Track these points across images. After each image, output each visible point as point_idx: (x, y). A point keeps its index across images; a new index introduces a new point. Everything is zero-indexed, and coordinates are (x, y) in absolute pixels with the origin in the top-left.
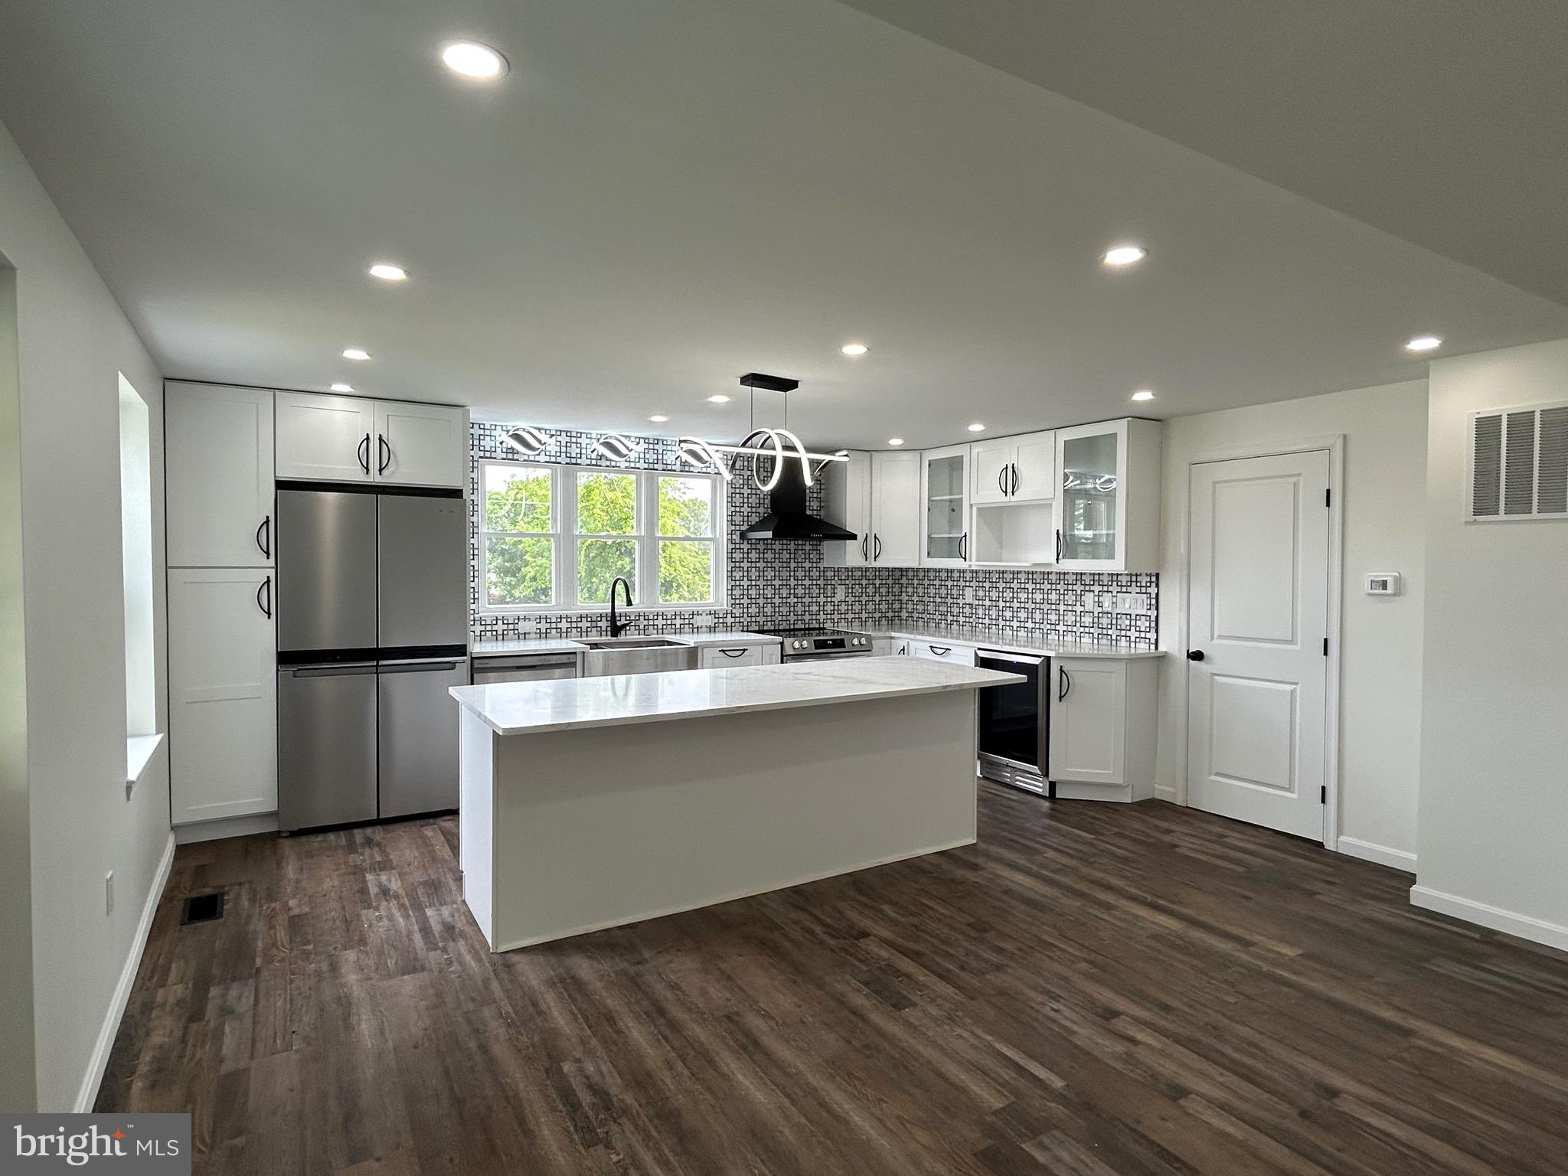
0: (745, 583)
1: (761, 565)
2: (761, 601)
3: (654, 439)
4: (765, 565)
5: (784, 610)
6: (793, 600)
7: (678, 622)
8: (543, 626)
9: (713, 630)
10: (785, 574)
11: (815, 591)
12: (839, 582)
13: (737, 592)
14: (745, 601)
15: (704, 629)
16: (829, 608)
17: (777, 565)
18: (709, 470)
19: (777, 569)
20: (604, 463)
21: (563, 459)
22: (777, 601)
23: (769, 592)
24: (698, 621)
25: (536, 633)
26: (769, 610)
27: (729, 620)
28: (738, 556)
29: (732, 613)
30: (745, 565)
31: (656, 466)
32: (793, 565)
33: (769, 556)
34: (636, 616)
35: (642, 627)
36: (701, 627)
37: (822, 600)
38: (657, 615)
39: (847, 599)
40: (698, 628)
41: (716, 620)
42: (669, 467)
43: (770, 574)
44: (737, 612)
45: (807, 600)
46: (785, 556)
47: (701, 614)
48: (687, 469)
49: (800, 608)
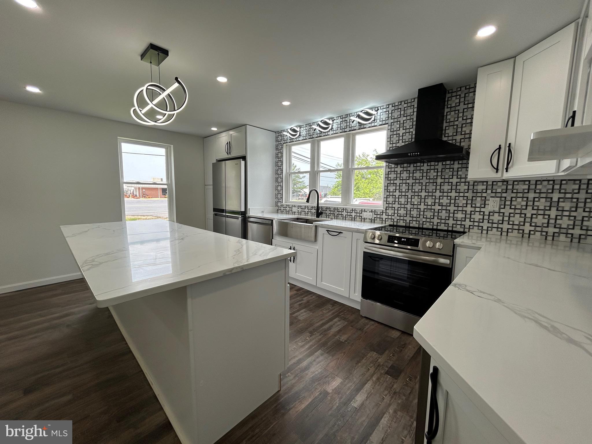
0: (397, 194)
1: (410, 181)
2: (409, 206)
4: (414, 181)
5: (429, 214)
6: (437, 207)
7: (353, 214)
9: (373, 221)
10: (431, 188)
11: (462, 202)
12: (493, 195)
13: (391, 200)
14: (396, 206)
15: (368, 220)
16: (477, 217)
17: (424, 181)
18: (376, 124)
19: (424, 184)
22: (422, 207)
23: (416, 200)
24: (365, 215)
26: (415, 213)
27: (384, 216)
28: (393, 176)
29: (386, 213)
30: (398, 182)
32: (439, 181)
33: (418, 175)
34: (333, 209)
35: (336, 215)
36: (366, 219)
37: (469, 209)
39: (502, 211)
40: (364, 219)
41: (376, 216)
42: (353, 128)
43: (417, 188)
44: (390, 212)
45: (452, 208)
46: (433, 174)
47: (367, 212)
48: (362, 127)
49: (444, 214)
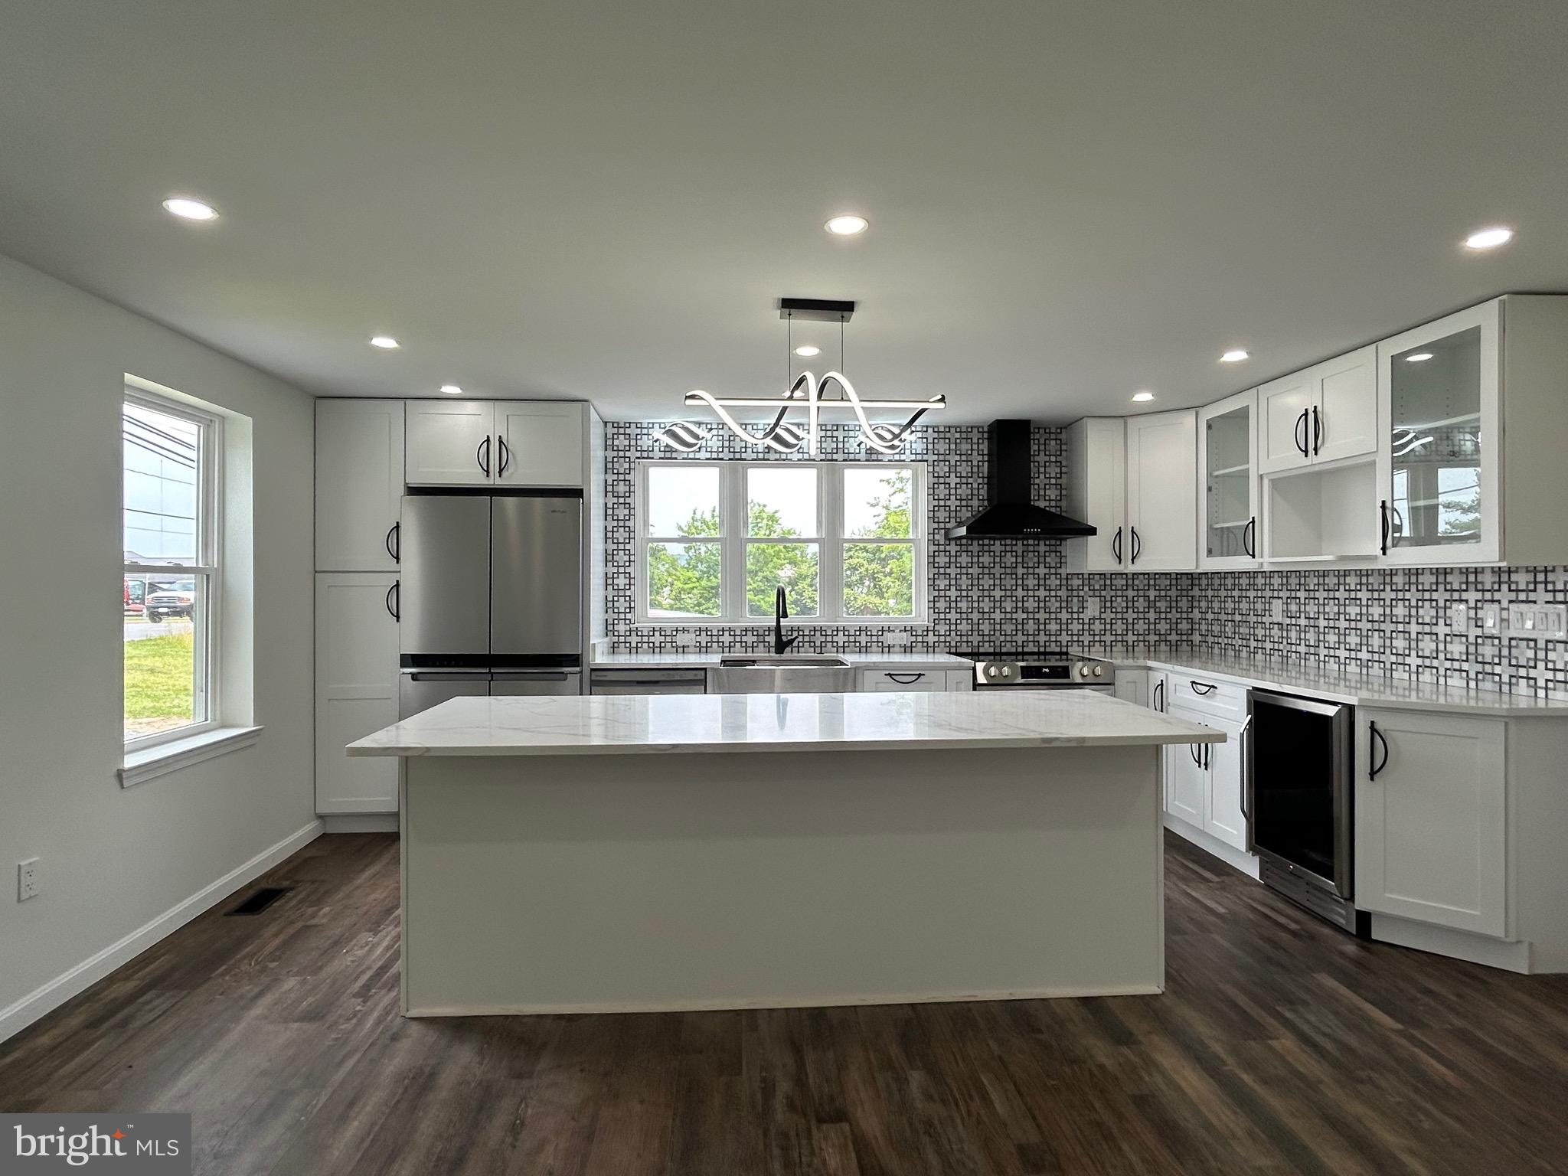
0: (953, 593)
1: (975, 571)
2: (975, 616)
3: (833, 425)
4: (980, 571)
5: (1009, 628)
6: (1021, 616)
7: (863, 639)
8: (704, 639)
9: (908, 650)
10: (1009, 582)
11: (1054, 605)
12: (1091, 593)
13: (941, 605)
14: (953, 616)
15: (897, 649)
16: (1075, 627)
17: (997, 570)
18: (903, 457)
19: (997, 576)
20: (772, 456)
21: (726, 455)
22: (998, 616)
23: (986, 605)
24: (889, 638)
25: (695, 646)
26: (986, 627)
27: (931, 638)
28: (942, 560)
29: (934, 631)
30: (952, 571)
31: (835, 457)
32: (1020, 571)
33: (986, 559)
34: (810, 631)
35: (818, 644)
36: (894, 646)
37: (1064, 616)
38: (837, 631)
39: (1103, 616)
40: (889, 647)
41: (914, 639)
42: (852, 457)
43: (987, 582)
44: (942, 629)
45: (1042, 616)
46: (1010, 559)
47: (894, 631)
48: (874, 457)
49: (1031, 626)
